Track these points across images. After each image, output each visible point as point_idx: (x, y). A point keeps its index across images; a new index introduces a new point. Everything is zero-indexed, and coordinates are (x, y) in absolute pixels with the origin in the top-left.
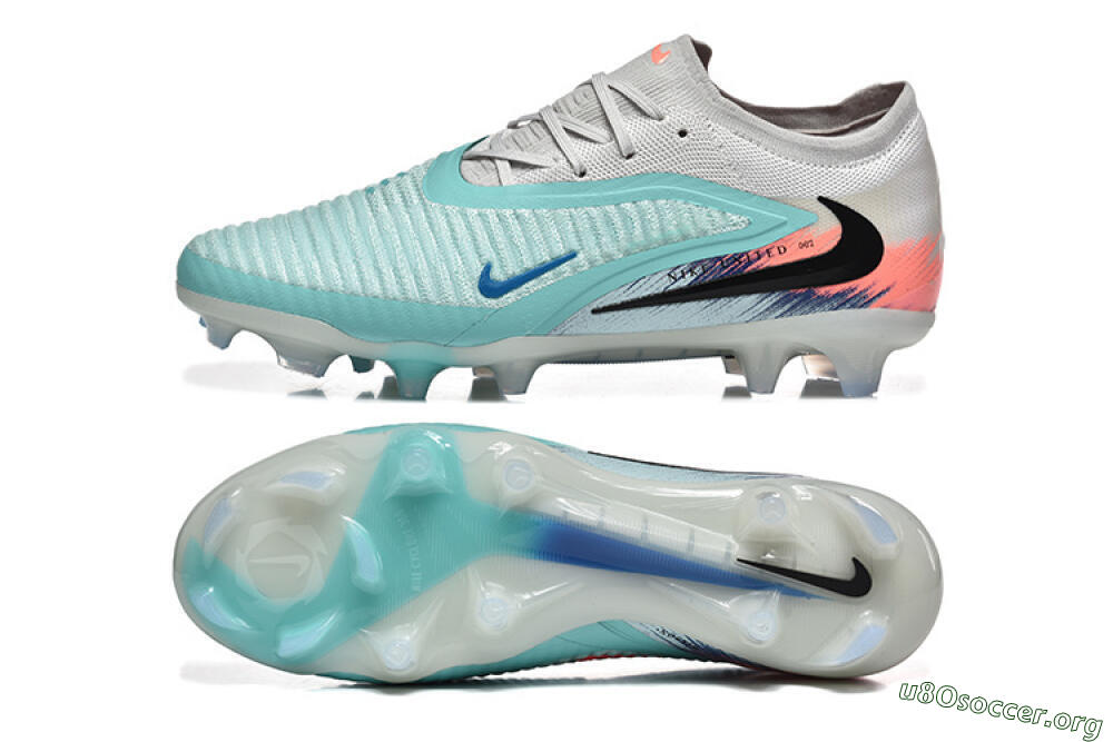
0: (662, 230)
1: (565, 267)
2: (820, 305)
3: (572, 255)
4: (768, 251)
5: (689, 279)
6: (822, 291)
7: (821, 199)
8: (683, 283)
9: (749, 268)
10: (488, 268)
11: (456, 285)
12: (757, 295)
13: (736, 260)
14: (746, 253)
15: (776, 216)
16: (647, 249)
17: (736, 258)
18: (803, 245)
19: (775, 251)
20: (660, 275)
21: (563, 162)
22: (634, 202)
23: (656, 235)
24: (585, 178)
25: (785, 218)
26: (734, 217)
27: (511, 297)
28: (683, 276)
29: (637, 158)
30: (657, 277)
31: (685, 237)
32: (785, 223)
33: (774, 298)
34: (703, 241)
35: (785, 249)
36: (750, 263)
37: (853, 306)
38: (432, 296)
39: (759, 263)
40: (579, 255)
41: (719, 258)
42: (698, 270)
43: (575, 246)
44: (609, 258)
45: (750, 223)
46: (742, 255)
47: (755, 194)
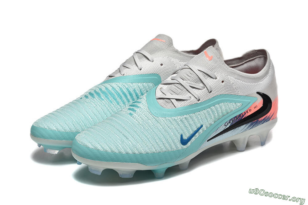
0: (222, 112)
1: (201, 131)
2: (259, 123)
3: (202, 126)
4: (247, 112)
5: (229, 125)
6: (260, 119)
7: (258, 93)
8: (228, 126)
9: (243, 118)
10: (182, 136)
11: (175, 143)
12: (245, 125)
13: (240, 116)
14: (242, 113)
15: (248, 101)
16: (219, 119)
17: (240, 115)
18: (255, 108)
19: (249, 111)
20: (223, 126)
21: (193, 97)
22: (214, 106)
23: (221, 114)
24: (200, 101)
25: (250, 101)
26: (239, 104)
27: (189, 143)
28: (228, 124)
29: (212, 92)
30: (222, 127)
31: (227, 113)
32: (250, 102)
33: (249, 124)
34: (232, 113)
35: (251, 110)
36: (243, 116)
37: (266, 122)
38: (169, 149)
39: (245, 115)
40: (203, 126)
41: (236, 117)
42: (231, 122)
43: (202, 123)
44: (211, 125)
45: (242, 104)
46: (241, 114)
47: (242, 95)
